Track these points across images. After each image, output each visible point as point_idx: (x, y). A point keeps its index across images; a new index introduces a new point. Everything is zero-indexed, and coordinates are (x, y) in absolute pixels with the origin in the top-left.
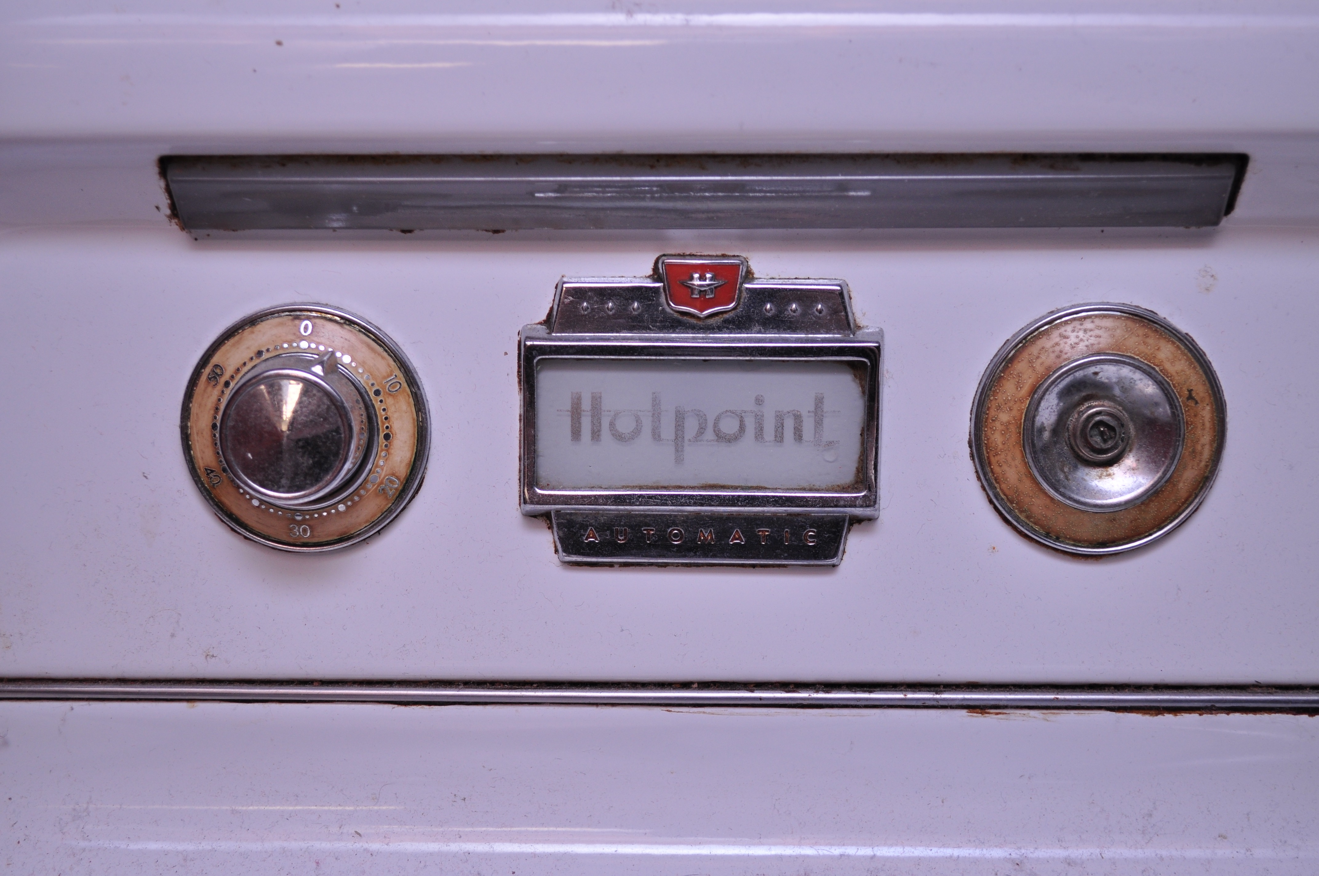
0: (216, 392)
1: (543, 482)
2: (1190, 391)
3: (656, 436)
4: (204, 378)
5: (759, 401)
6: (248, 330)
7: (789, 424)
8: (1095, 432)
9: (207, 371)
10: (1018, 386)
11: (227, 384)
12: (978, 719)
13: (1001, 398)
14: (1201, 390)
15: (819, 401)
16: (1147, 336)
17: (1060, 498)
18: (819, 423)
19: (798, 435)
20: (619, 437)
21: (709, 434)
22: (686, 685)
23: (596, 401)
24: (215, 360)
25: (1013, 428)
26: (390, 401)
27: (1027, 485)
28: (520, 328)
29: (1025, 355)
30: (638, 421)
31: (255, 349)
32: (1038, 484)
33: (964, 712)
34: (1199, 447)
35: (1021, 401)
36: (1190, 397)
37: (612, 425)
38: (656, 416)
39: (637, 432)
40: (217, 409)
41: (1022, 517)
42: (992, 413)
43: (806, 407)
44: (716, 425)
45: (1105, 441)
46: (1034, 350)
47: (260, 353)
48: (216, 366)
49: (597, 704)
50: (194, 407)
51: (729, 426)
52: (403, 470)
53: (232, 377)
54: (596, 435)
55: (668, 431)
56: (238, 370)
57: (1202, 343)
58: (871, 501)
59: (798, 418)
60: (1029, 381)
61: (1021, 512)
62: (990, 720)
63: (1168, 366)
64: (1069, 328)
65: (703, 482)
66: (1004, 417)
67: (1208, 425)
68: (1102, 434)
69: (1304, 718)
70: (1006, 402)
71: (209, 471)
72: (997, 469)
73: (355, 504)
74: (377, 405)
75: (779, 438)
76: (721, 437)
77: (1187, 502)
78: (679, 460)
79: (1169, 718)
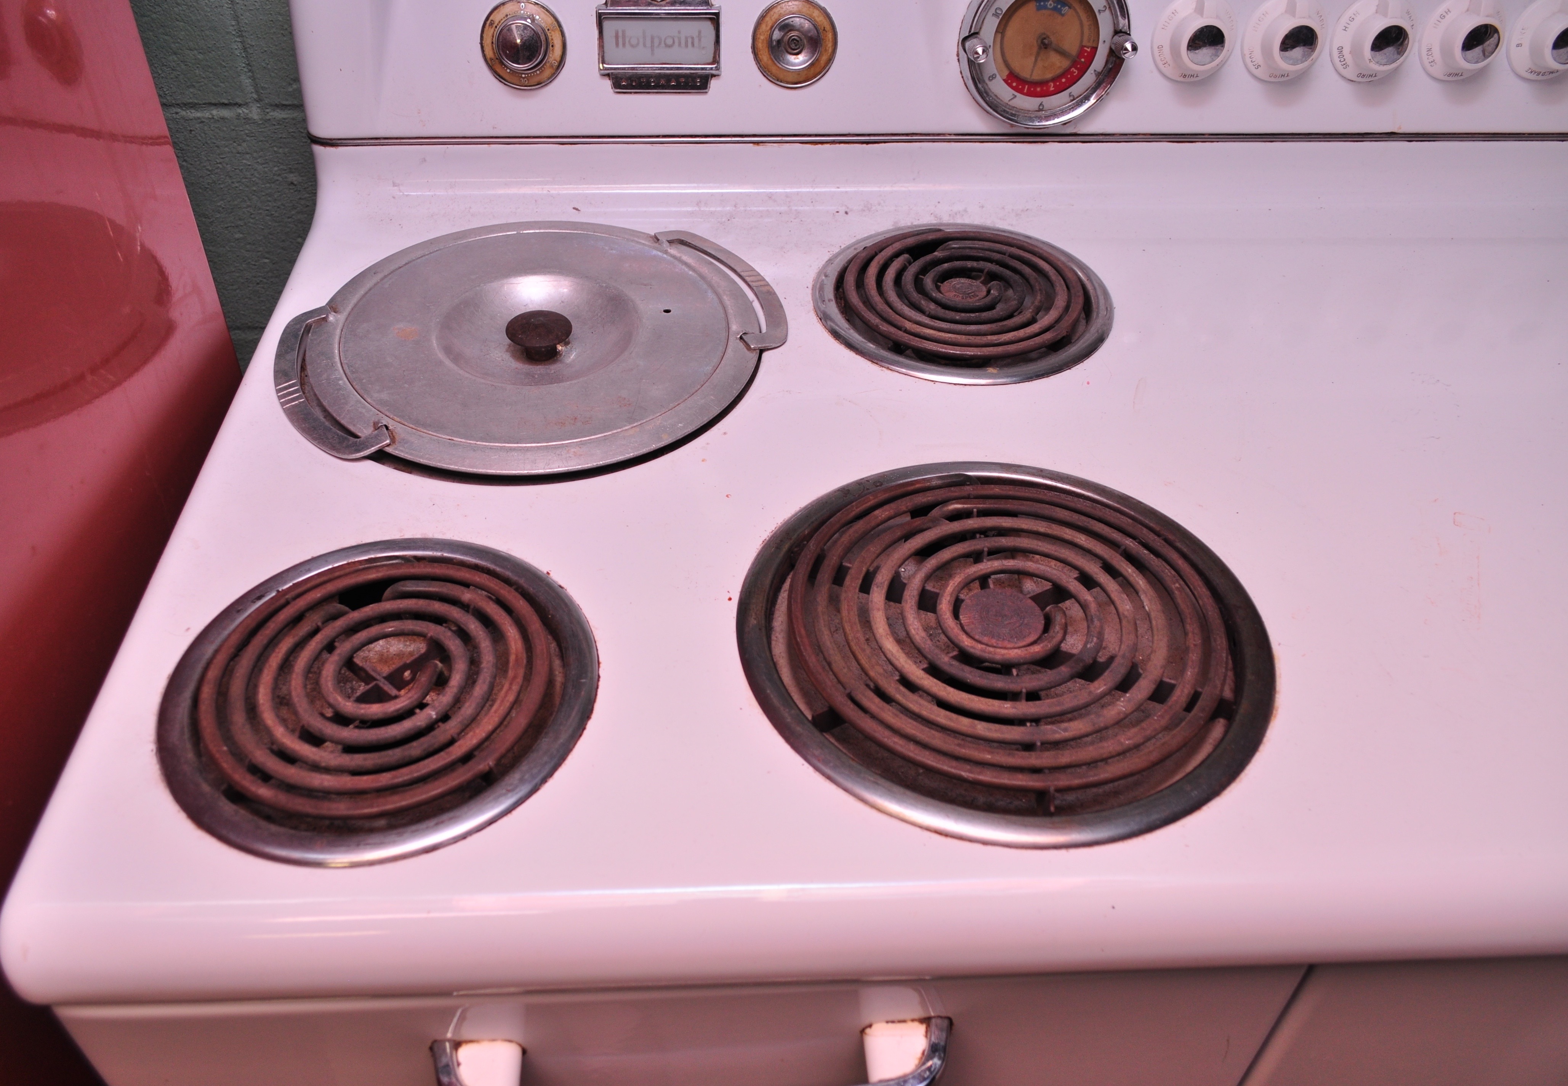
0: (492, 30)
1: (606, 63)
2: (824, 28)
3: (645, 45)
4: (487, 25)
5: (679, 32)
6: (502, 7)
7: (690, 41)
8: (792, 43)
9: (488, 22)
10: (766, 26)
11: (496, 27)
12: (756, 147)
13: (761, 30)
14: (828, 27)
15: (700, 32)
16: (810, 8)
17: (780, 66)
18: (700, 40)
19: (693, 45)
20: (632, 46)
21: (663, 45)
22: (658, 136)
23: (624, 32)
24: (491, 18)
25: (765, 42)
26: (553, 33)
27: (770, 62)
28: (596, 6)
29: (769, 15)
30: (638, 40)
31: (505, 14)
32: (773, 61)
33: (751, 145)
34: (827, 49)
35: (768, 32)
36: (824, 30)
37: (629, 41)
38: (644, 37)
39: (638, 44)
40: (493, 36)
41: (769, 74)
42: (758, 36)
43: (695, 34)
44: (665, 41)
45: (796, 46)
46: (772, 13)
47: (507, 16)
48: (492, 20)
49: (628, 143)
50: (485, 35)
51: (669, 42)
52: (558, 59)
53: (498, 24)
54: (624, 45)
55: (648, 44)
56: (500, 22)
57: (829, 10)
58: (718, 69)
59: (693, 38)
60: (770, 24)
61: (769, 72)
62: (760, 148)
63: (816, 18)
64: (784, 5)
65: (662, 62)
66: (762, 37)
67: (831, 40)
68: (795, 43)
69: (865, 145)
70: (763, 32)
71: (491, 59)
72: (760, 57)
73: (543, 71)
74: (549, 34)
75: (687, 46)
76: (667, 46)
77: (824, 68)
78: (653, 54)
79: (820, 146)
